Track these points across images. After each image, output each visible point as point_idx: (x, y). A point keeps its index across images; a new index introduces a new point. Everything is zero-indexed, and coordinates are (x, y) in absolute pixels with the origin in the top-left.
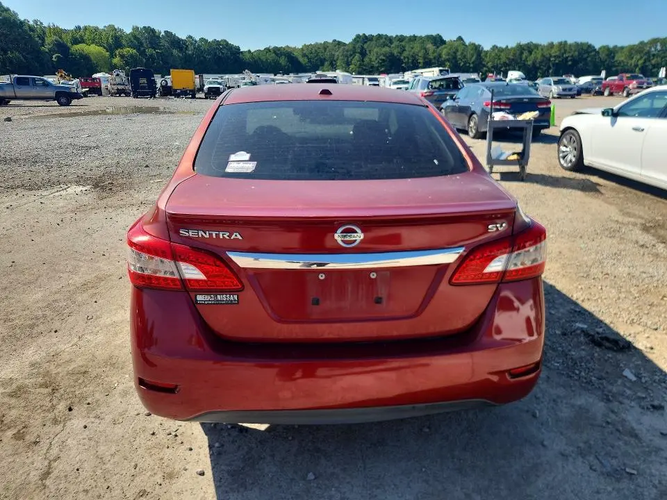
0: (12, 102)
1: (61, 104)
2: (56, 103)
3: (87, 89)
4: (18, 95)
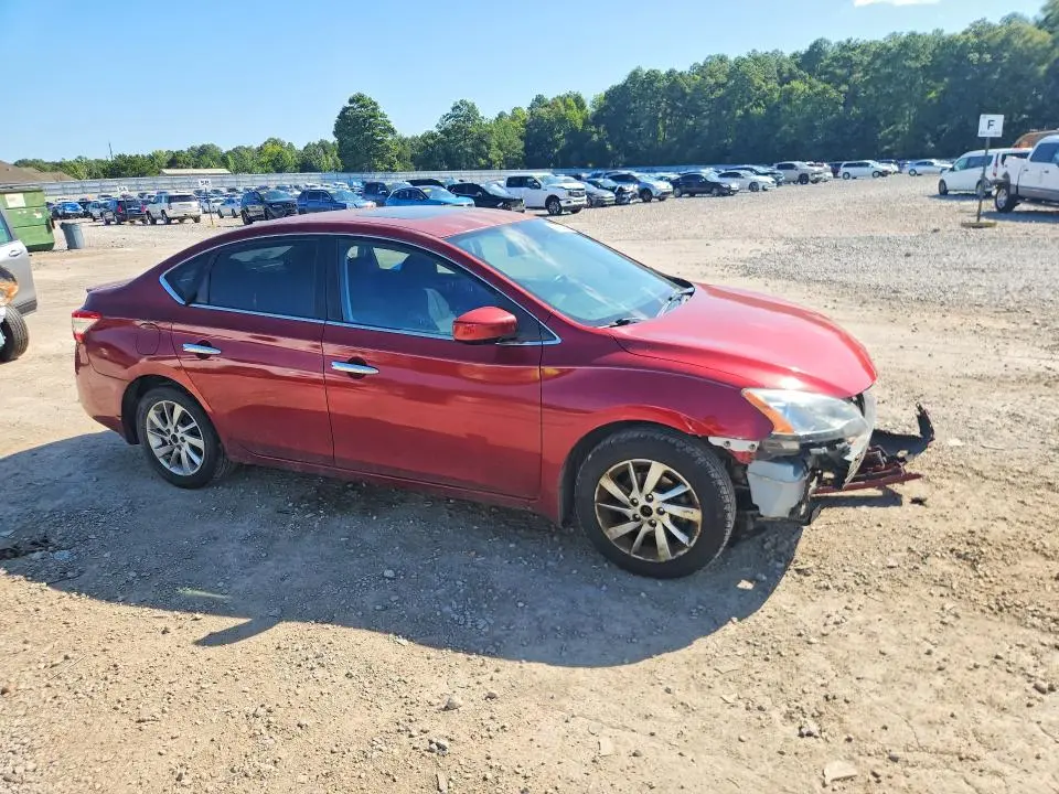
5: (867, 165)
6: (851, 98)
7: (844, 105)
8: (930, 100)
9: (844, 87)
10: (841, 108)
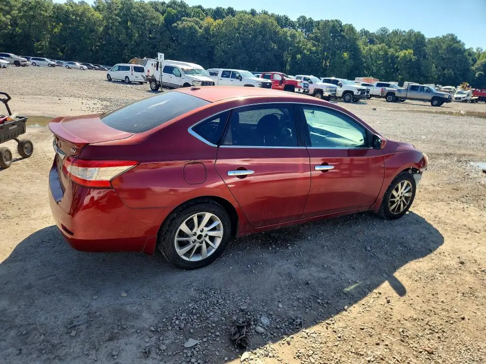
0: (407, 101)
1: (433, 105)
2: (430, 104)
3: (477, 98)
4: (408, 96)
5: (44, 60)
6: (14, 23)
7: (11, 25)
8: (55, 32)
9: (8, 16)
10: (10, 27)
